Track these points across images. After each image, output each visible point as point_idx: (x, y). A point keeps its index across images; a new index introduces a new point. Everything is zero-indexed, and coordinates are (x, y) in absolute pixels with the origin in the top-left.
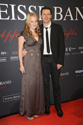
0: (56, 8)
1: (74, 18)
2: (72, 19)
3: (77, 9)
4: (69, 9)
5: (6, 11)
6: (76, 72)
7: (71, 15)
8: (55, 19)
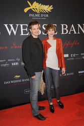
0: (62, 25)
1: (77, 32)
2: (75, 33)
3: (79, 25)
4: (73, 26)
5: (26, 29)
6: (79, 72)
7: (74, 30)
8: (63, 33)
